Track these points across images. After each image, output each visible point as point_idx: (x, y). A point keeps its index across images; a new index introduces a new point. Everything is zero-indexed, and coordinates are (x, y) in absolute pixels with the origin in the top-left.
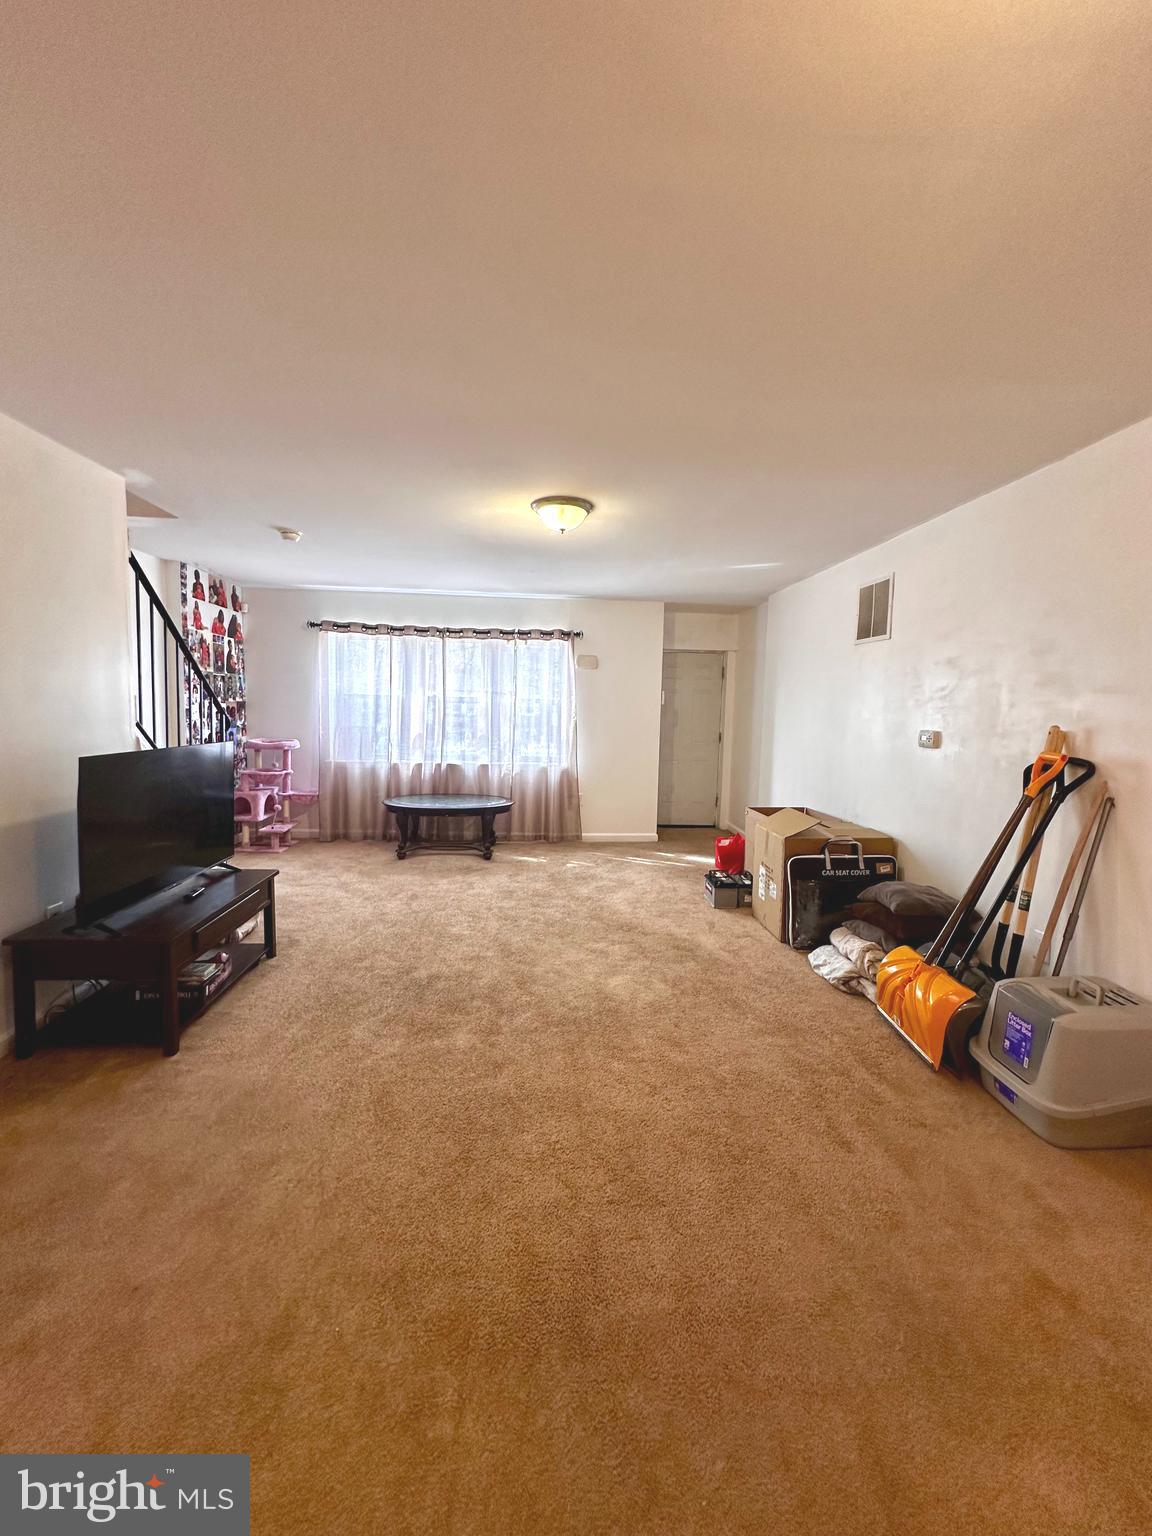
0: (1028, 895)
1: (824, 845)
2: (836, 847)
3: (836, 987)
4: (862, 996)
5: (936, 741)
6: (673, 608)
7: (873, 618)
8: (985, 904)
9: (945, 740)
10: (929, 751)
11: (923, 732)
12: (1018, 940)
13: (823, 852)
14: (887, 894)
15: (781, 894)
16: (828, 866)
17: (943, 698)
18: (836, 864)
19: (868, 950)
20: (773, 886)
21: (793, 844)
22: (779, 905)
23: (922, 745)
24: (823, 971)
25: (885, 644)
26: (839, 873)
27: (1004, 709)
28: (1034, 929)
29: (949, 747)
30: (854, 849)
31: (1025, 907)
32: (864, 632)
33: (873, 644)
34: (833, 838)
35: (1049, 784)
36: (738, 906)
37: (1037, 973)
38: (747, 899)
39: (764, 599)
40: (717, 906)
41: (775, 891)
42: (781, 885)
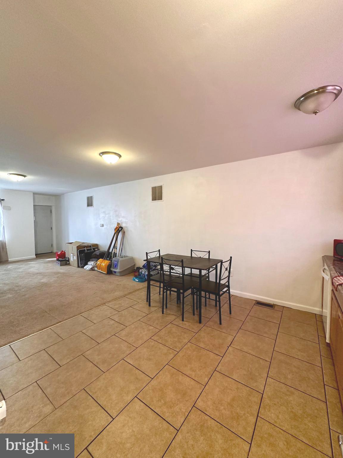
0: (117, 247)
1: (85, 247)
2: (87, 247)
3: (90, 270)
4: (95, 270)
5: (103, 226)
6: (35, 194)
7: (90, 203)
8: (111, 251)
9: (104, 225)
10: (102, 227)
11: (101, 224)
12: (116, 253)
13: (84, 248)
14: (97, 253)
15: (77, 258)
16: (86, 251)
17: (103, 218)
18: (87, 250)
19: (95, 262)
20: (75, 257)
21: (78, 247)
22: (77, 260)
23: (101, 226)
24: (87, 269)
25: (93, 208)
26: (88, 251)
27: (112, 220)
28: (117, 251)
29: (105, 226)
30: (90, 247)
31: (117, 249)
32: (88, 205)
33: (90, 208)
34: (86, 245)
35: (118, 230)
36: (66, 265)
37: (118, 256)
38: (68, 263)
39: (63, 194)
40: (61, 265)
41: (75, 258)
42: (77, 256)
